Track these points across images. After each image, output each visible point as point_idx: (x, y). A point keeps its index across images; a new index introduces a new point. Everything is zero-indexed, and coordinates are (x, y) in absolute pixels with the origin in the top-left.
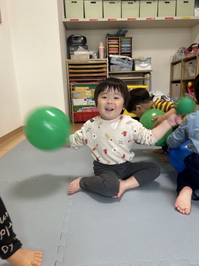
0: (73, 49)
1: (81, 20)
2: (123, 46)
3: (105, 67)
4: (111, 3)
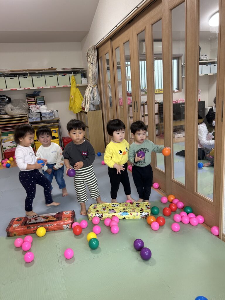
0: (1, 106)
1: (5, 89)
2: (38, 102)
3: (26, 119)
4: (24, 78)
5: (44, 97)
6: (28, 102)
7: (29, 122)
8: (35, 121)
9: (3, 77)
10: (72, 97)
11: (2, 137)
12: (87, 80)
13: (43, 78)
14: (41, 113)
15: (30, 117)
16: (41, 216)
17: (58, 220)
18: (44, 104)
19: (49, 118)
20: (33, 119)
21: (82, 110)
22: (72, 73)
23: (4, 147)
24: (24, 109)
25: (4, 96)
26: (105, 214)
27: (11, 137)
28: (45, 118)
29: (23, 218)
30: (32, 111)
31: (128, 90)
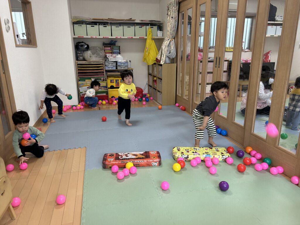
0: (80, 52)
1: (85, 37)
2: (114, 51)
3: (102, 67)
4: (104, 27)
5: (120, 47)
6: (104, 50)
7: (104, 70)
8: (110, 69)
9: (85, 24)
10: (147, 48)
11: (79, 82)
12: (162, 33)
13: (121, 28)
14: (116, 62)
15: (106, 65)
16: (130, 154)
17: (147, 158)
18: (120, 54)
19: (124, 67)
20: (109, 68)
21: (155, 62)
22: (149, 25)
23: (81, 91)
24: (101, 57)
25: (82, 42)
26: (190, 155)
27: (88, 83)
28: (120, 67)
29: (115, 154)
30: (109, 59)
31: (199, 46)
